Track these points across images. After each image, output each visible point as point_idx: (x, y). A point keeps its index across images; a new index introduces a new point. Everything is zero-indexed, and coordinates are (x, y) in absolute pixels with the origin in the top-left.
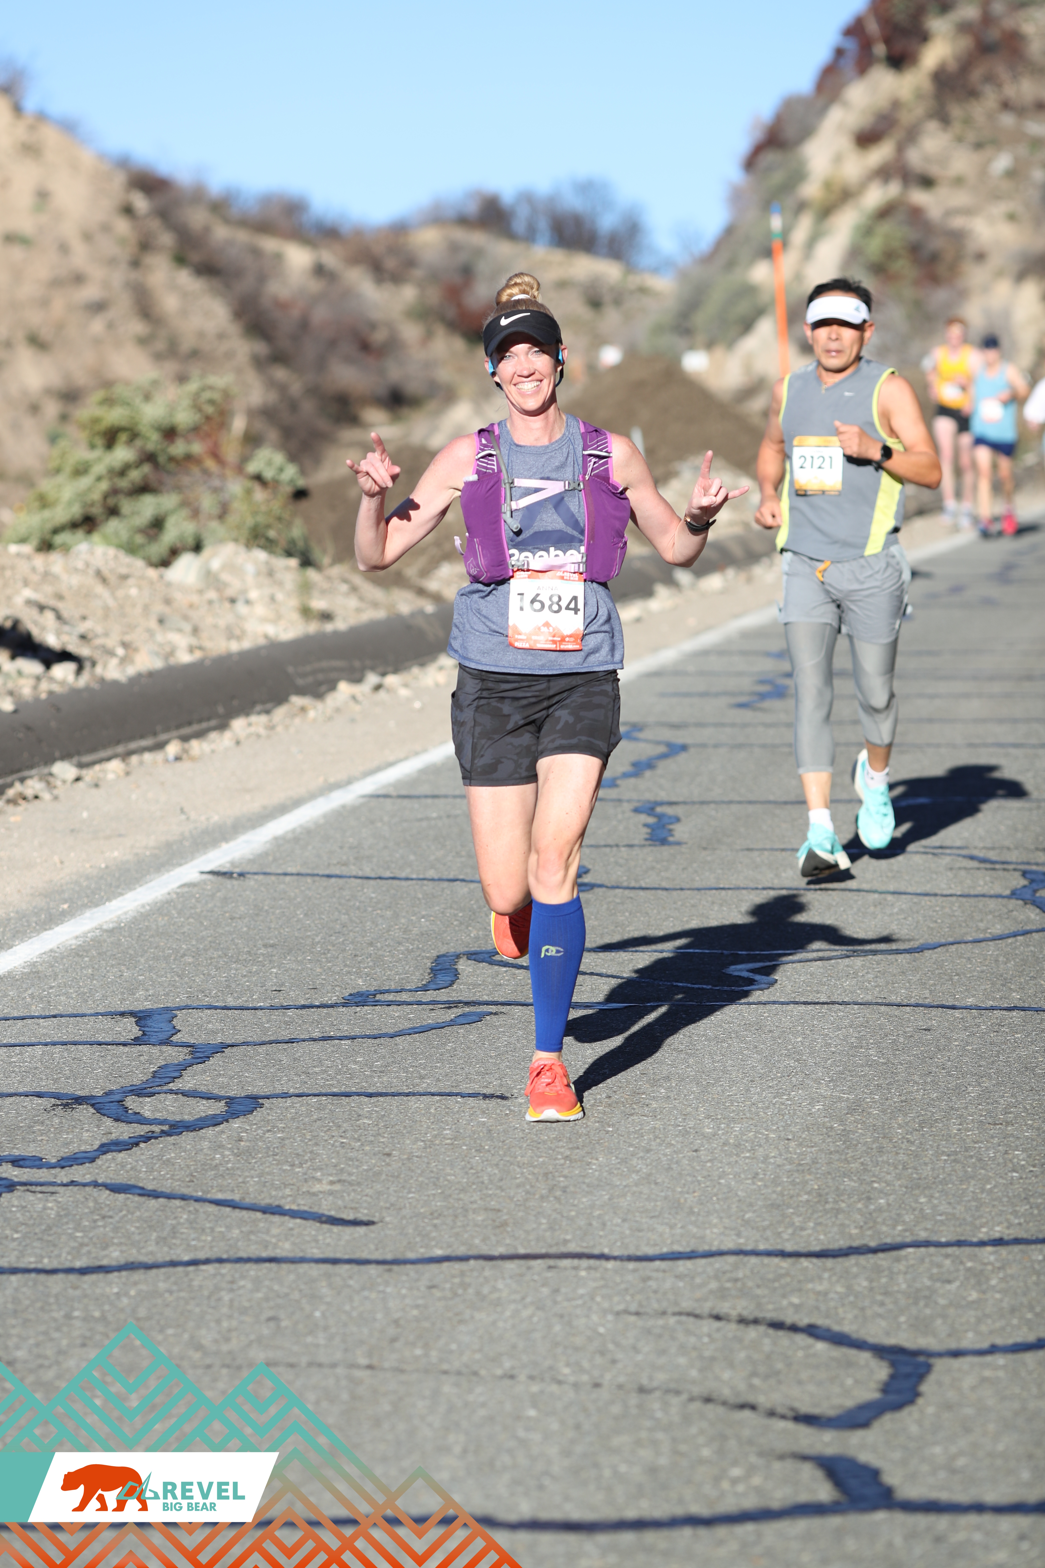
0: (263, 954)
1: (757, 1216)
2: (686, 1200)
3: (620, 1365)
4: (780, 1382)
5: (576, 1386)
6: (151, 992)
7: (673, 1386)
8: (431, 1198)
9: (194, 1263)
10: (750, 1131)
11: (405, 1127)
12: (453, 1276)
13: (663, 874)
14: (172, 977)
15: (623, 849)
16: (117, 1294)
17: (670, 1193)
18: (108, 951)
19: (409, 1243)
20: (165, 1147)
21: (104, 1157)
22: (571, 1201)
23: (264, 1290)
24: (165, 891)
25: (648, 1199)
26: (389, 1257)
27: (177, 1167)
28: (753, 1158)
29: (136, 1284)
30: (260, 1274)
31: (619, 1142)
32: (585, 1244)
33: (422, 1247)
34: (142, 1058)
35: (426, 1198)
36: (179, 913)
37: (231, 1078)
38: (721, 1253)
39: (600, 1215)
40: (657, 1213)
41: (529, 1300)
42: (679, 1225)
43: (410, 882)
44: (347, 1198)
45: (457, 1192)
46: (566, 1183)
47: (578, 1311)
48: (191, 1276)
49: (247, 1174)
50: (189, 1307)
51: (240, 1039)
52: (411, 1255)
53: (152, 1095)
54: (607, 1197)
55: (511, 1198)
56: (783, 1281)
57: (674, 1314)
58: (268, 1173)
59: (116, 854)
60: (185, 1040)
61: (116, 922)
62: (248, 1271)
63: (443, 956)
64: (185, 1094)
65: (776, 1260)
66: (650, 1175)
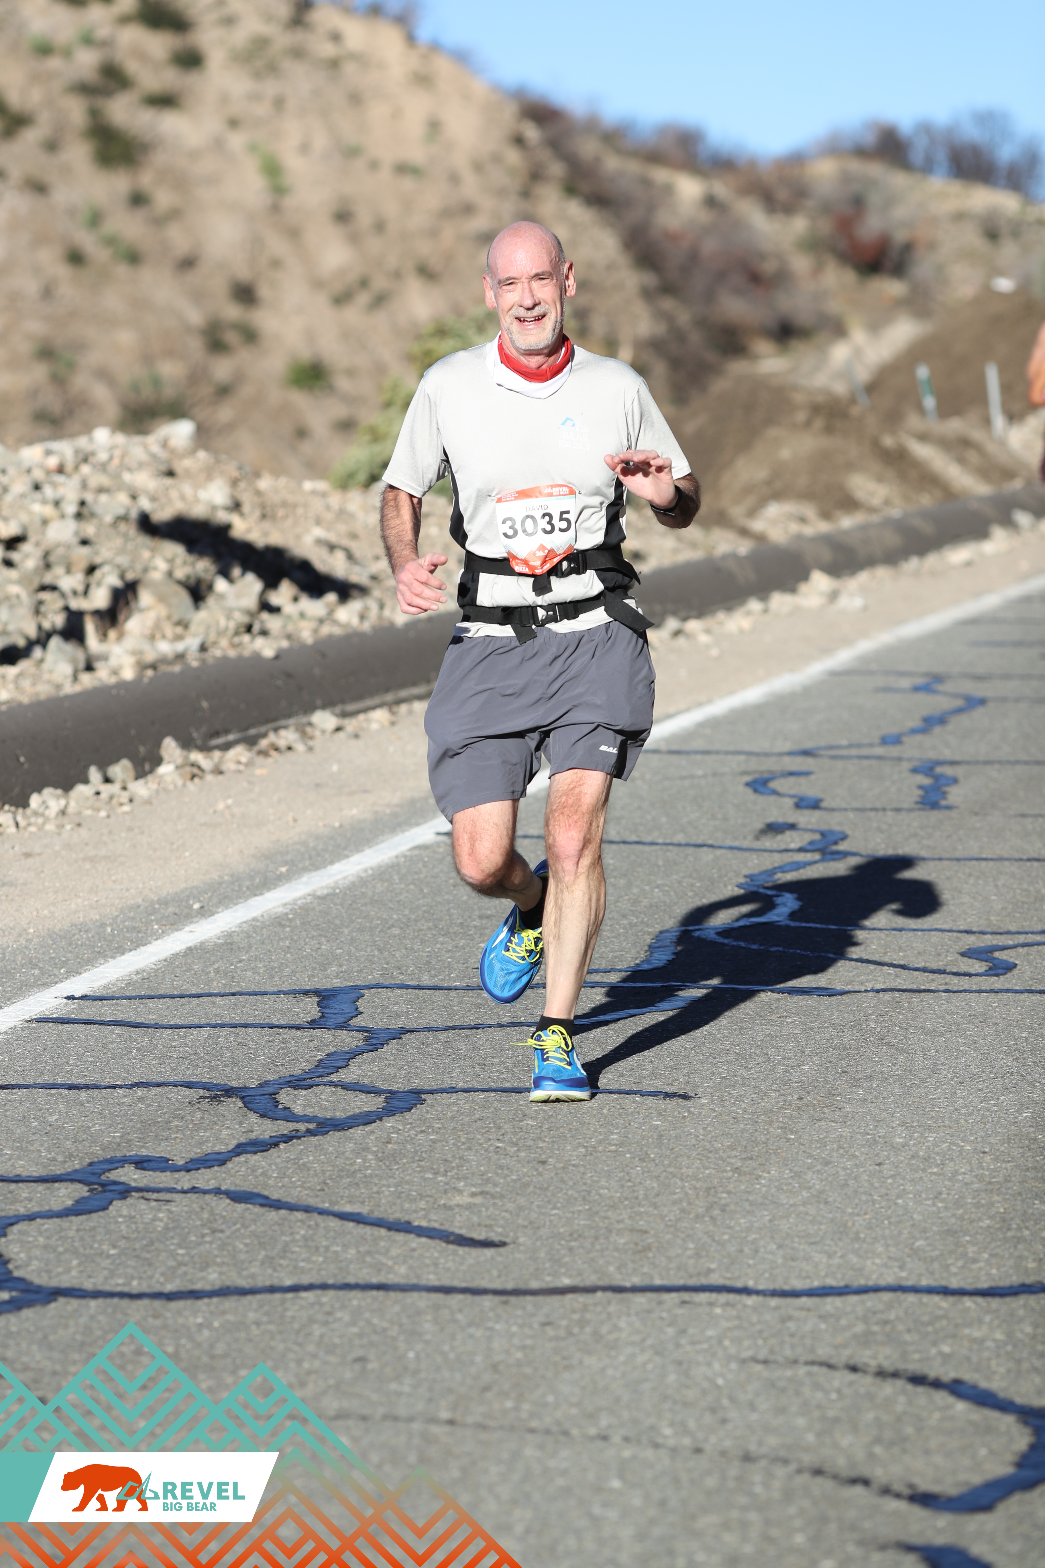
0: (475, 927)
1: (928, 1245)
2: (853, 1224)
3: (729, 1426)
4: (904, 1451)
5: (674, 1451)
6: (344, 968)
7: (783, 1453)
8: (576, 1216)
9: (295, 1289)
10: (944, 1142)
11: (570, 1130)
12: (574, 1311)
13: (925, 842)
14: (372, 951)
15: (889, 813)
16: (201, 1325)
17: (838, 1215)
18: (313, 920)
19: (537, 1270)
20: (306, 1148)
21: (237, 1159)
22: (728, 1222)
23: (362, 1324)
24: (394, 853)
25: (812, 1222)
26: (510, 1286)
27: (312, 1172)
28: (940, 1174)
29: (224, 1313)
30: (363, 1303)
31: (797, 1153)
32: (729, 1275)
33: (549, 1275)
34: (311, 1044)
35: (569, 1215)
36: (401, 879)
37: (400, 1068)
38: (876, 1289)
39: (755, 1239)
40: (818, 1239)
41: (649, 1342)
42: (839, 1254)
43: (654, 848)
44: (484, 1213)
45: (605, 1208)
46: (728, 1200)
47: (701, 1358)
48: (288, 1305)
49: (385, 1182)
50: (273, 1343)
51: (423, 1023)
52: (534, 1285)
53: (310, 1086)
54: (768, 1218)
55: (662, 1217)
56: (938, 1325)
57: (807, 1363)
58: (407, 1183)
59: (354, 811)
60: (363, 1024)
61: (332, 888)
62: (350, 1300)
63: (667, 931)
64: (345, 1087)
65: (936, 1299)
66: (821, 1192)
